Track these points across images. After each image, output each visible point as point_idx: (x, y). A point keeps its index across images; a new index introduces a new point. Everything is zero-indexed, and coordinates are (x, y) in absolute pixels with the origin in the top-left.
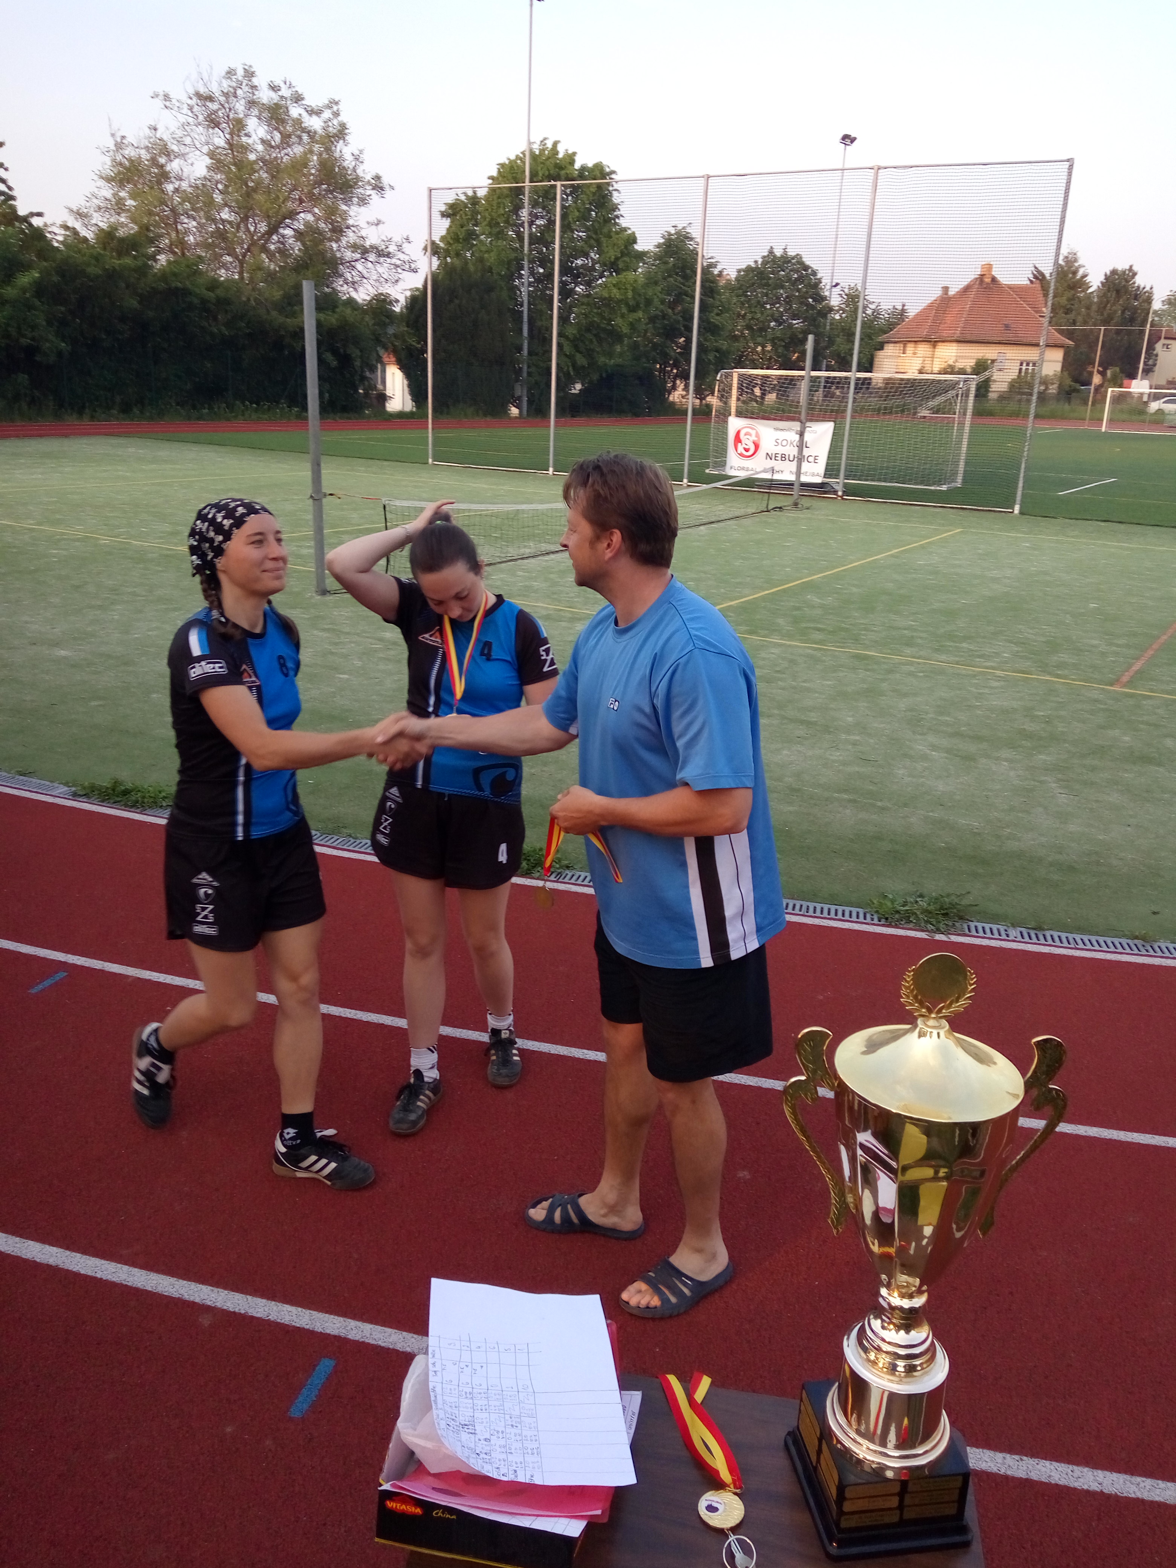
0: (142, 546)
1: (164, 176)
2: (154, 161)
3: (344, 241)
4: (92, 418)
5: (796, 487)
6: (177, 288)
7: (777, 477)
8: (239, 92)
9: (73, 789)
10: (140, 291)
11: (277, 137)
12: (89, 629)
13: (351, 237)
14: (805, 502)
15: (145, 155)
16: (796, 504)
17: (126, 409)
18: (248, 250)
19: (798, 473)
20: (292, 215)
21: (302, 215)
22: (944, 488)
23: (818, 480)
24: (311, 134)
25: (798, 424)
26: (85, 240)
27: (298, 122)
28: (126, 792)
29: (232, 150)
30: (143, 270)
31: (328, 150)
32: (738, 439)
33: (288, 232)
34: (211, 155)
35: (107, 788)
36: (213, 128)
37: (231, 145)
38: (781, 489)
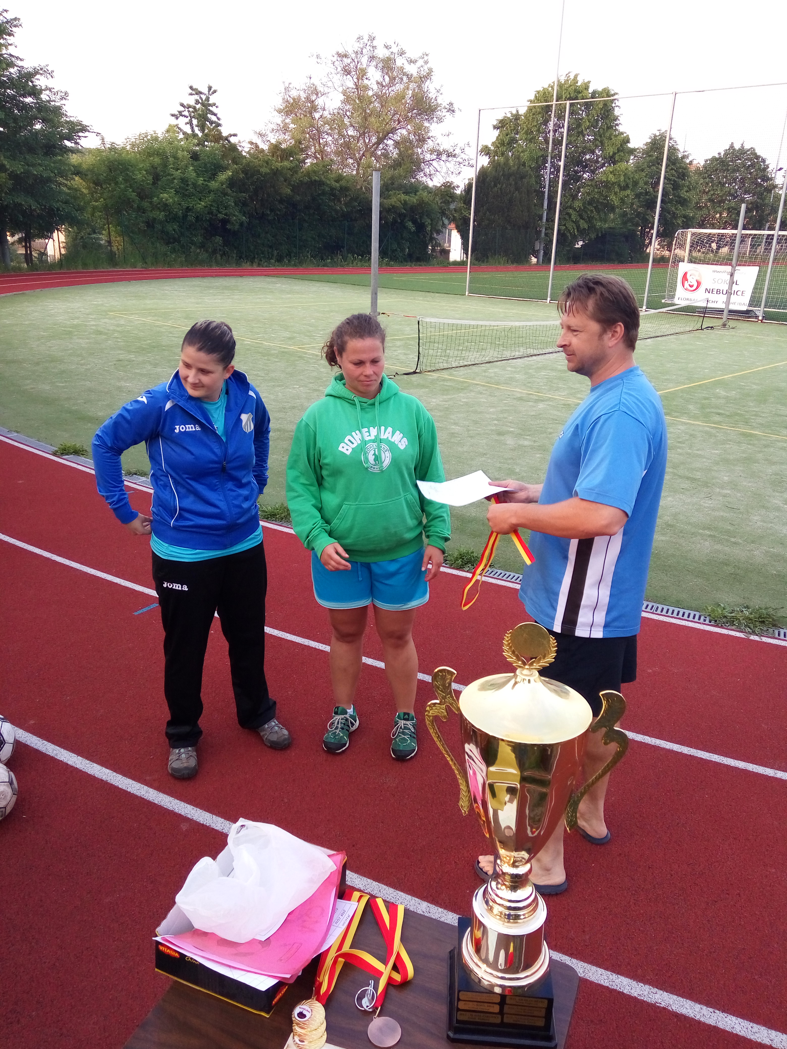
0: (269, 345)
1: (314, 108)
2: (308, 99)
3: (426, 146)
4: (259, 265)
5: (725, 313)
6: (315, 181)
7: (711, 305)
8: (364, 51)
10: (292, 183)
11: (387, 79)
13: (430, 144)
14: (731, 323)
15: (303, 96)
16: (724, 325)
17: (280, 260)
18: (363, 155)
19: (728, 302)
20: (393, 131)
21: (399, 130)
23: (744, 308)
24: (409, 77)
25: (730, 267)
26: (263, 151)
27: (402, 69)
29: (357, 89)
30: (295, 170)
31: (419, 87)
32: (685, 279)
33: (390, 142)
34: (344, 93)
36: (347, 75)
37: (357, 86)
38: (713, 314)
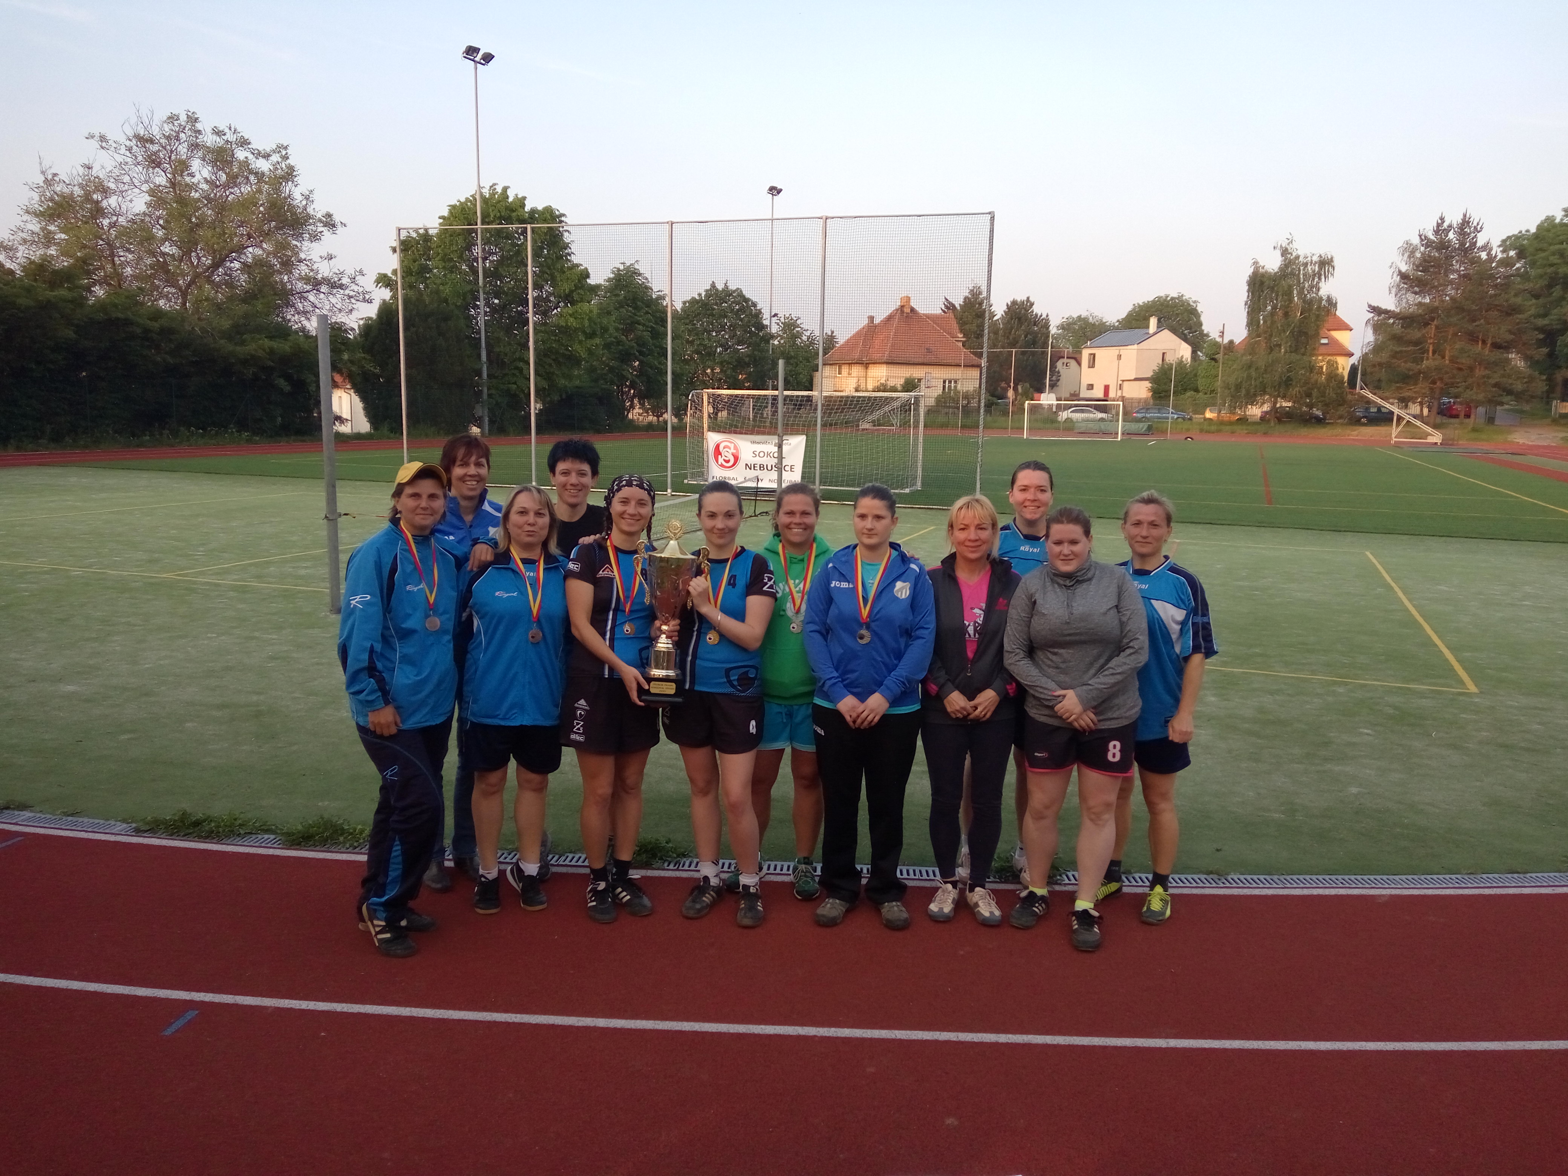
0: (120, 575)
1: (98, 211)
2: (87, 197)
3: (296, 273)
4: (18, 448)
6: (118, 319)
7: (760, 485)
8: (182, 135)
9: (134, 825)
10: (76, 322)
11: (224, 177)
12: (91, 662)
13: (303, 269)
15: (78, 191)
17: (57, 439)
18: (192, 282)
19: (780, 479)
20: (240, 249)
21: (250, 249)
22: (907, 491)
24: (260, 176)
25: (776, 437)
26: (11, 272)
27: (246, 163)
28: (197, 824)
29: (174, 189)
30: (80, 302)
31: (278, 191)
32: (717, 452)
33: (236, 265)
34: (152, 192)
35: (175, 821)
36: (154, 168)
37: (173, 184)
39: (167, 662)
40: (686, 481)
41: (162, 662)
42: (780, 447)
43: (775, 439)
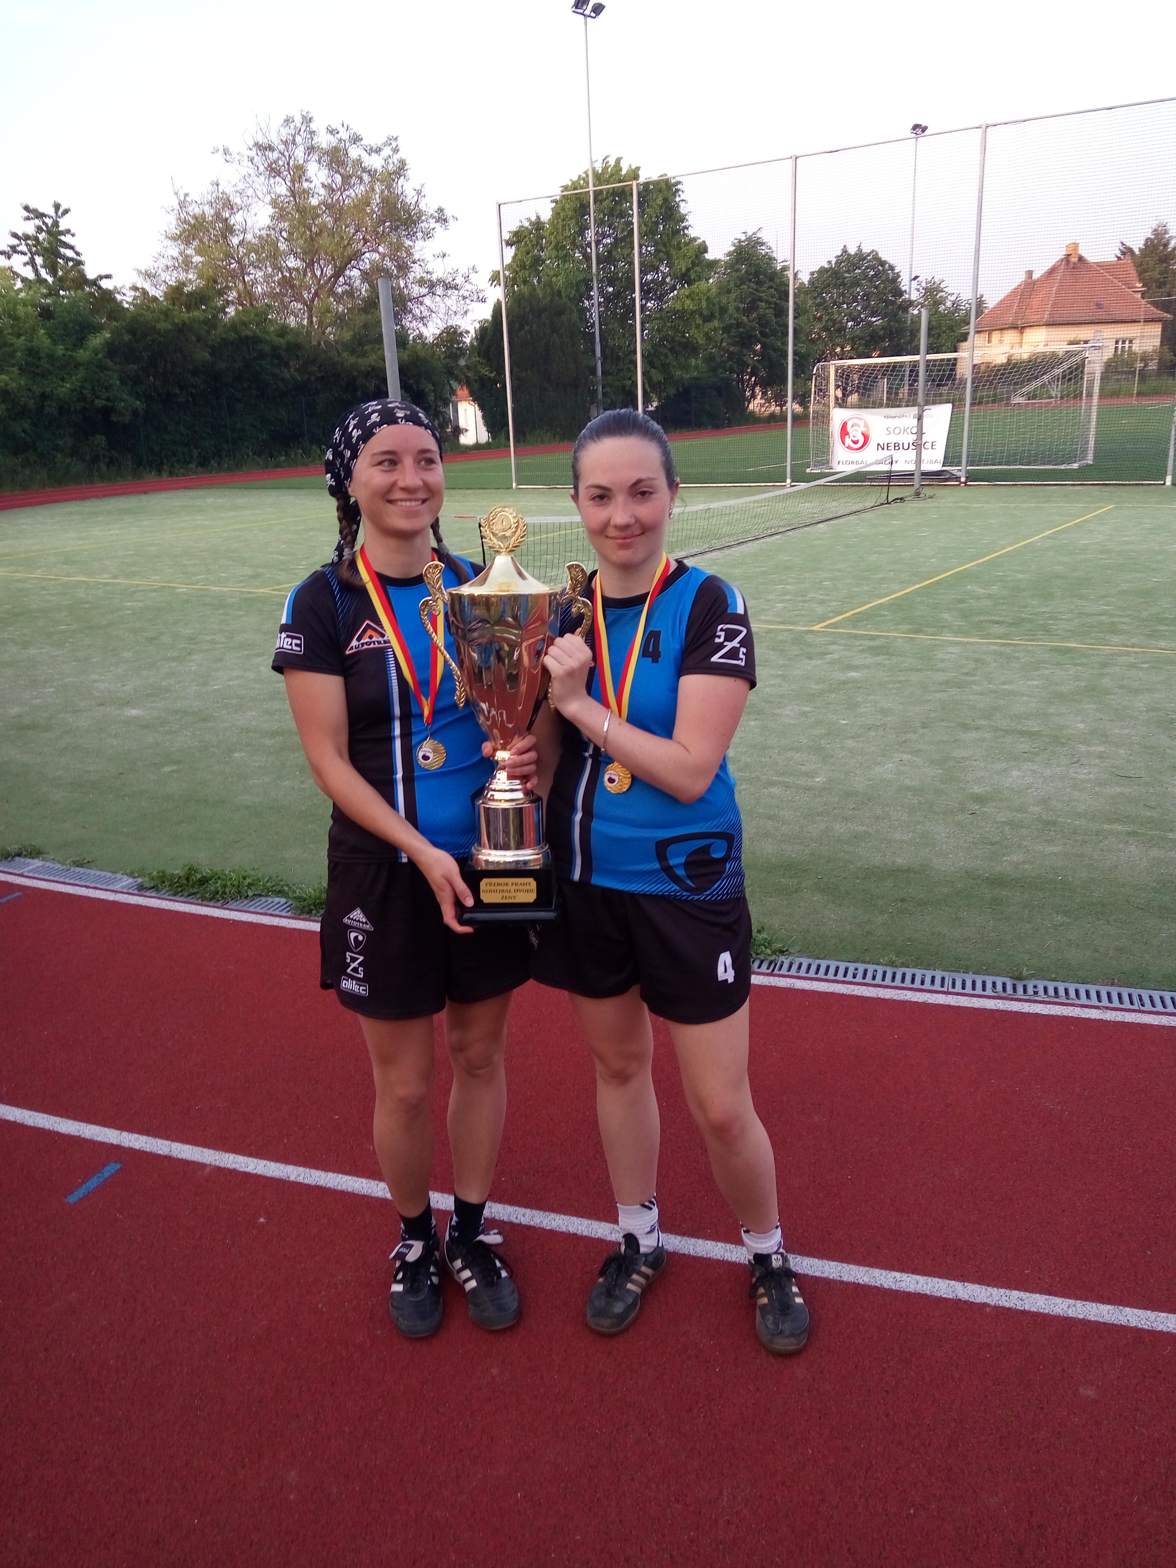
0: (221, 591)
1: (229, 229)
2: (218, 215)
3: (411, 276)
4: (171, 474)
5: (917, 477)
6: (247, 337)
7: (895, 468)
8: (298, 139)
9: (140, 880)
10: (210, 343)
11: (338, 179)
12: (164, 683)
13: (417, 271)
14: (927, 491)
15: (209, 212)
16: (918, 494)
17: (204, 463)
18: (316, 294)
19: (919, 461)
20: (357, 255)
21: (367, 255)
22: (1075, 466)
23: (938, 467)
24: (371, 173)
25: (916, 408)
26: (155, 299)
27: (359, 162)
28: (204, 881)
29: (294, 197)
30: (212, 323)
31: (389, 187)
32: (844, 432)
33: (355, 273)
34: (274, 203)
35: (180, 878)
36: (275, 177)
37: (293, 193)
38: (899, 480)
39: (236, 682)
40: (808, 470)
41: (231, 683)
42: (920, 418)
43: (914, 410)
